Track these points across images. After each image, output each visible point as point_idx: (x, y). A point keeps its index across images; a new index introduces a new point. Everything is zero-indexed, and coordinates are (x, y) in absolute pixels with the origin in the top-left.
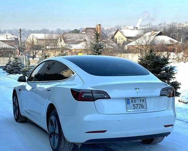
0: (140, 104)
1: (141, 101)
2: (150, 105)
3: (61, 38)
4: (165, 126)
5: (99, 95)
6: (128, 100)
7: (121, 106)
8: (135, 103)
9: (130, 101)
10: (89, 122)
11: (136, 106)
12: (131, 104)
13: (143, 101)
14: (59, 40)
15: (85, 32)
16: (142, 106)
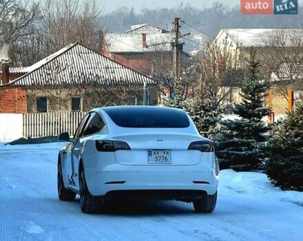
0: (164, 157)
1: (164, 153)
2: (176, 158)
4: (195, 182)
5: (119, 146)
6: (150, 152)
7: (142, 158)
8: (158, 156)
9: (153, 153)
10: (108, 172)
11: (159, 158)
12: (154, 156)
13: (168, 153)
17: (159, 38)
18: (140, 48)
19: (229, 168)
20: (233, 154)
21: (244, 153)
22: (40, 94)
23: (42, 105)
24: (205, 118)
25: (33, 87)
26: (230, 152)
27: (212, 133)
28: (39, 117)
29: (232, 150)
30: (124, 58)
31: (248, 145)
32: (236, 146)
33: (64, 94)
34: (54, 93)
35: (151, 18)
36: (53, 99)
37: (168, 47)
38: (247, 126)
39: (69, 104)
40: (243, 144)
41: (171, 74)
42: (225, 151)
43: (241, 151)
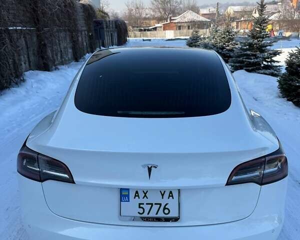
0: (160, 204)
1: (163, 195)
3: (255, 11)
8: (145, 201)
11: (147, 208)
13: (171, 195)
14: (254, 12)
15: (281, 3)
16: (165, 208)
17: (213, 10)
18: (208, 12)
19: (243, 69)
20: (246, 61)
21: (253, 61)
22: (179, 25)
23: (180, 28)
24: (228, 37)
25: (177, 23)
26: (244, 60)
27: (231, 44)
28: (178, 31)
29: (246, 59)
30: (204, 15)
31: (255, 55)
32: (248, 56)
33: (186, 25)
34: (183, 24)
35: (212, 5)
36: (183, 26)
37: (215, 12)
38: (255, 44)
39: (187, 28)
40: (253, 55)
41: (215, 18)
42: (241, 59)
43: (251, 59)
